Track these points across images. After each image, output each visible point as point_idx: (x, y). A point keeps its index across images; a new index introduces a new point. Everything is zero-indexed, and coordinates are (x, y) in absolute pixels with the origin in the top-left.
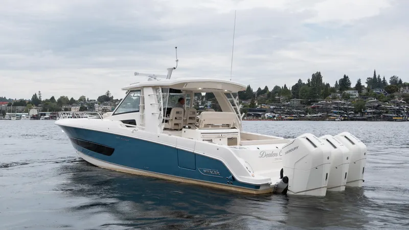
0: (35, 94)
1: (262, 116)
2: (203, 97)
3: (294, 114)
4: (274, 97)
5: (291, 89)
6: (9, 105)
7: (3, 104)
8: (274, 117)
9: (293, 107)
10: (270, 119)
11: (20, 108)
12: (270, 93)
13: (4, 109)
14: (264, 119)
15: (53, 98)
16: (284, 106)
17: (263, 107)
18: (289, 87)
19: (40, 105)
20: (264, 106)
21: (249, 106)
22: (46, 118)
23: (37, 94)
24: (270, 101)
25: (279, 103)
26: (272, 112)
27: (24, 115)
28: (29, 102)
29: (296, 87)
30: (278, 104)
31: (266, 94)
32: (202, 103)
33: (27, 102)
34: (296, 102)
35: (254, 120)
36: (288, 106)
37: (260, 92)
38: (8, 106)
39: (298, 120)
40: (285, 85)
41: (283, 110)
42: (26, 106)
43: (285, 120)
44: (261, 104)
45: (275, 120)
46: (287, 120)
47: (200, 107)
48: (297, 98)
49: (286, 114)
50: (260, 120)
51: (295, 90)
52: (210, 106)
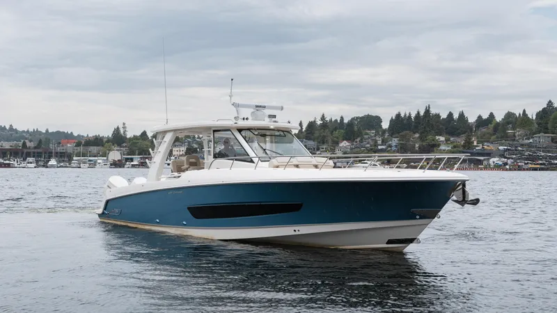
0: (118, 128)
1: (485, 163)
2: (384, 131)
3: (541, 160)
4: (504, 130)
5: (534, 118)
6: (78, 144)
7: (68, 142)
8: (506, 164)
9: (539, 149)
10: (498, 167)
11: (94, 149)
12: (498, 124)
13: (70, 151)
14: (488, 168)
15: (144, 134)
16: (522, 145)
17: (485, 147)
18: (532, 114)
19: (124, 145)
20: (488, 147)
21: (464, 146)
22: (133, 166)
23: (121, 127)
24: (497, 138)
25: (514, 140)
26: (502, 156)
27: (100, 160)
28: (109, 140)
29: (543, 114)
30: (511, 143)
31: (491, 126)
32: (383, 141)
33: (105, 140)
34: (543, 139)
35: (470, 169)
36: (530, 145)
37: (481, 122)
38: (76, 146)
39: (547, 169)
40: (524, 111)
41: (521, 153)
42: (103, 146)
43: (524, 170)
44: (482, 142)
45: (507, 170)
46: (527, 170)
47: (380, 147)
48: (545, 133)
49: (527, 159)
50: (481, 169)
51: (541, 118)
52: (396, 146)
